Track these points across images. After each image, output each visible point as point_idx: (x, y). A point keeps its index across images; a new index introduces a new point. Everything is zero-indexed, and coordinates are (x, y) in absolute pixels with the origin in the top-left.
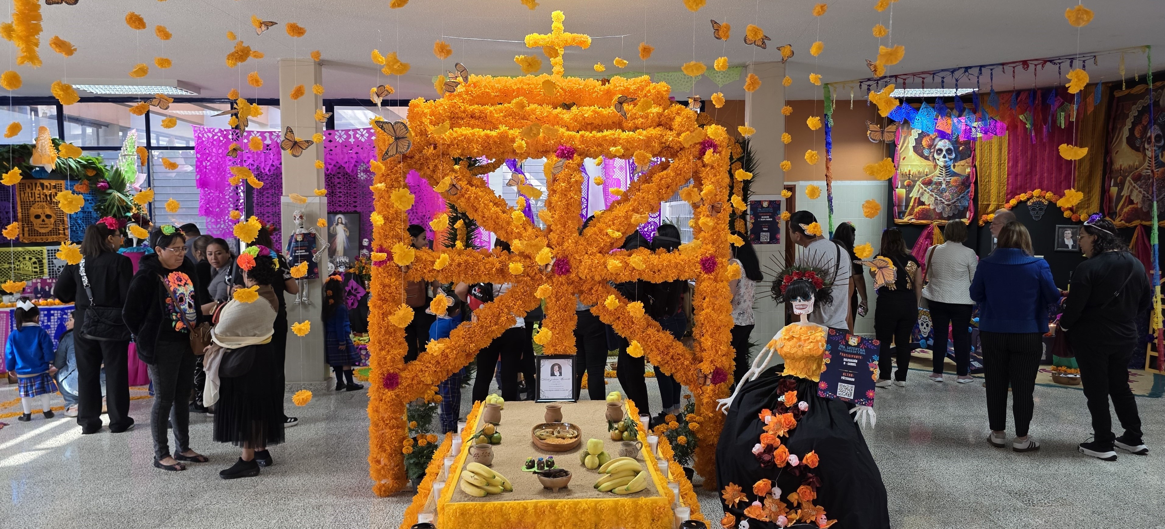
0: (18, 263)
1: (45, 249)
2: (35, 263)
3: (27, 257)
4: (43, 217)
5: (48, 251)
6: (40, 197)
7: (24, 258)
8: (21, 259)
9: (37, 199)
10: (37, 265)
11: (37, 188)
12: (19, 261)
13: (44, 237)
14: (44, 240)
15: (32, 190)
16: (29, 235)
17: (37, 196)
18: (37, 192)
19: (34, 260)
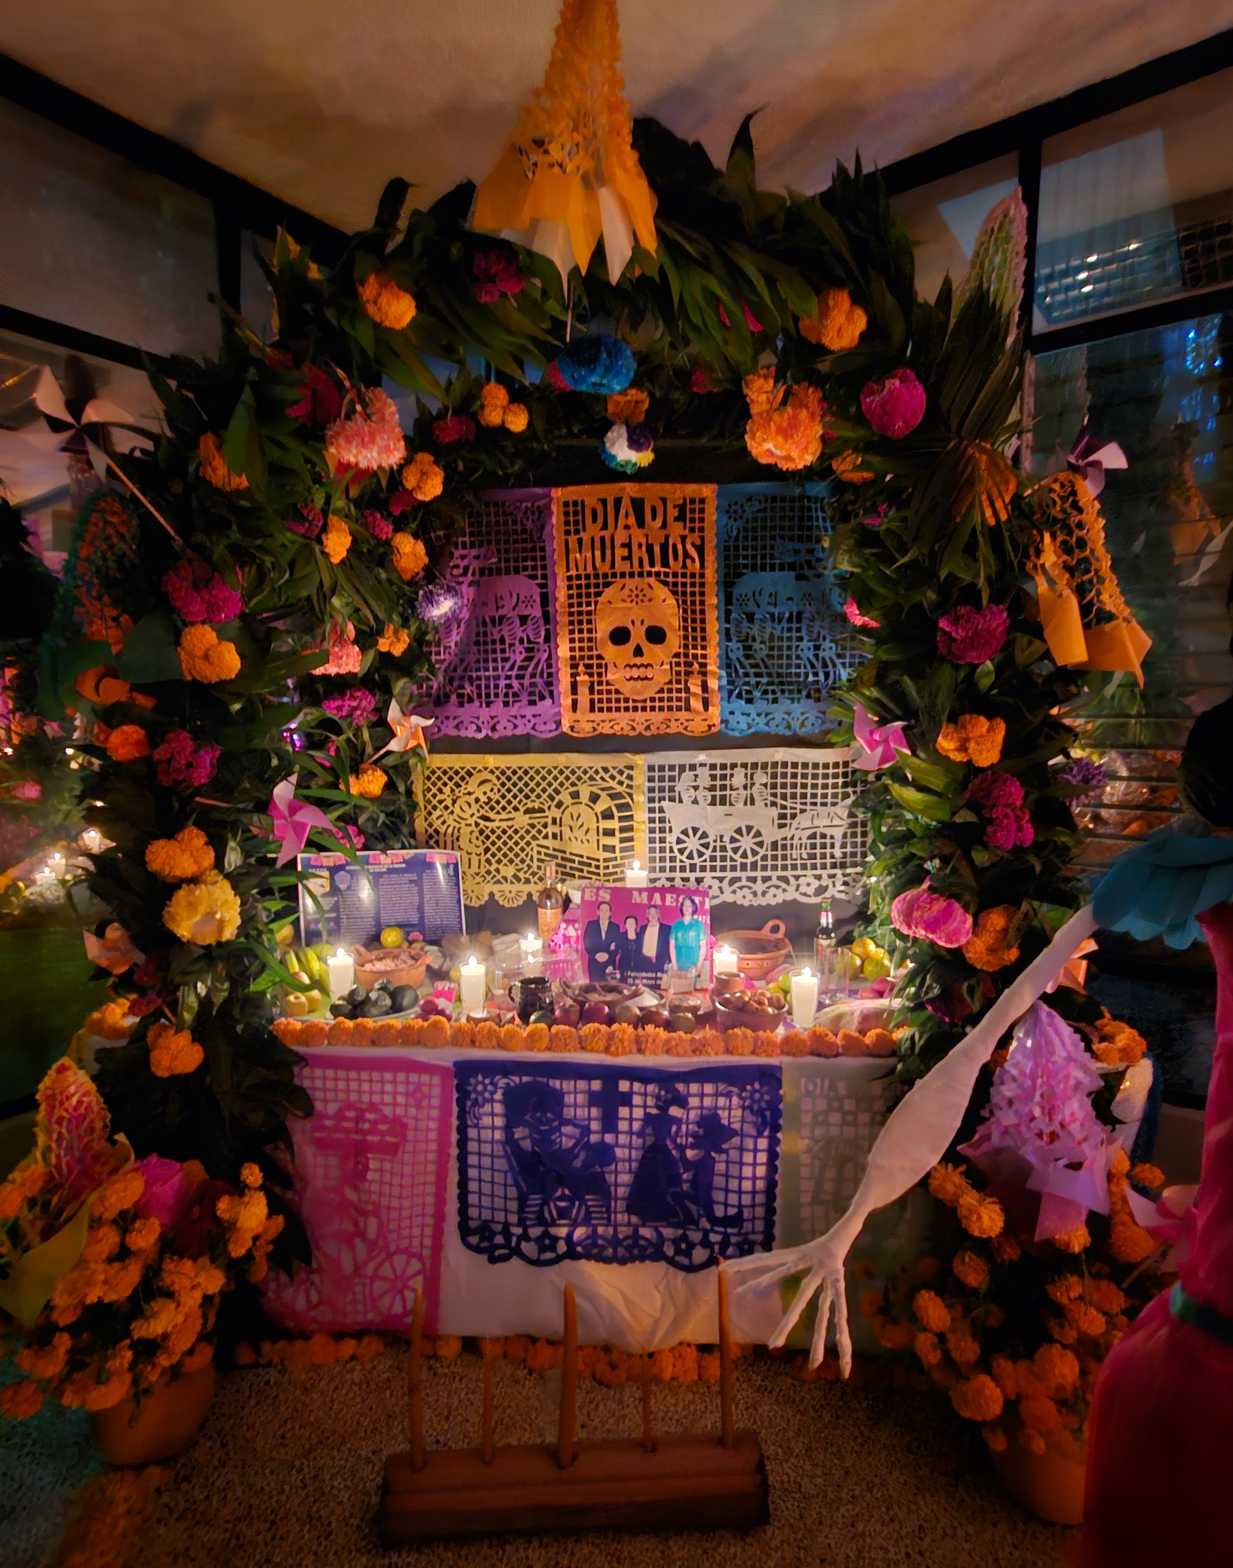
0: (556, 813)
1: (641, 760)
2: (607, 815)
3: (585, 792)
4: (638, 635)
5: (651, 768)
6: (629, 558)
7: (575, 795)
8: (565, 797)
9: (621, 566)
10: (614, 824)
11: (621, 524)
12: (559, 805)
13: (640, 716)
14: (640, 729)
15: (605, 527)
16: (592, 710)
17: (620, 552)
18: (621, 537)
19: (605, 803)
